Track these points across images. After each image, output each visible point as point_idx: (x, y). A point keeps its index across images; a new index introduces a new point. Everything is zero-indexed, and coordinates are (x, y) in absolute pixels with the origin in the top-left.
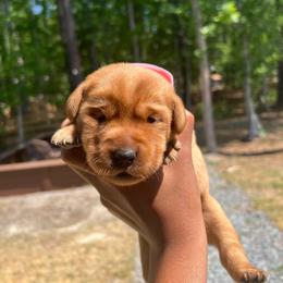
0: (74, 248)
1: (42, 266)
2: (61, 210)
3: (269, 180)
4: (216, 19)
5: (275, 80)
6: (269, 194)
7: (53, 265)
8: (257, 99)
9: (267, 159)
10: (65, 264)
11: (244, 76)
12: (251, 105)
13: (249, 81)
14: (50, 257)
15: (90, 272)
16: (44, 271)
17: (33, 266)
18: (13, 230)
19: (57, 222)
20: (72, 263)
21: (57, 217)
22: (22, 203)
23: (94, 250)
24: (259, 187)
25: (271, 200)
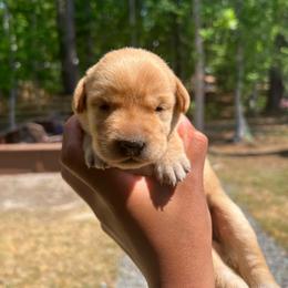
0: (68, 223)
1: (40, 235)
2: (53, 190)
3: (250, 178)
4: (216, 24)
5: (266, 87)
6: (248, 190)
7: (50, 235)
8: (246, 104)
9: (250, 160)
10: (61, 234)
11: (236, 80)
12: (240, 109)
13: (241, 85)
14: (47, 228)
15: (85, 242)
16: (42, 239)
17: (31, 235)
18: (9, 205)
19: (50, 201)
20: (68, 234)
21: (50, 197)
22: (15, 182)
23: (88, 225)
24: (240, 184)
25: (250, 195)
